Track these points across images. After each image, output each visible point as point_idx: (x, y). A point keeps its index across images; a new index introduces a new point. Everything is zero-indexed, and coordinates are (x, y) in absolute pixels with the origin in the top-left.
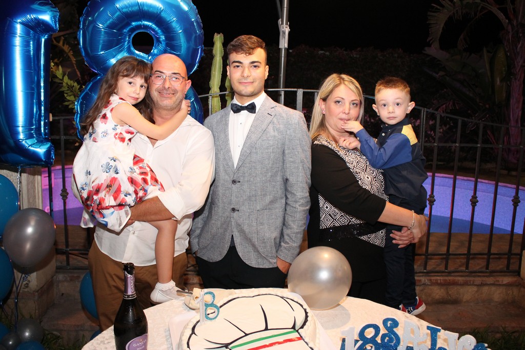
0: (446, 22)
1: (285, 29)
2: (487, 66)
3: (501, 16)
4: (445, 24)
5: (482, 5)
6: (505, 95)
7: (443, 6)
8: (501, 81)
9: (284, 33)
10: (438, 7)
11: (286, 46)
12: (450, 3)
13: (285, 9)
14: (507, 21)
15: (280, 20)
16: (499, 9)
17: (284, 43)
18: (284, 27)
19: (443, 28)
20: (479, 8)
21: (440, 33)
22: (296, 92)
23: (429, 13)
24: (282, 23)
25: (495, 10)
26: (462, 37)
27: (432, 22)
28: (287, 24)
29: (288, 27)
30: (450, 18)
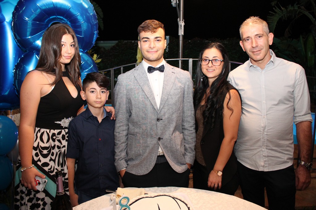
0: (278, 21)
1: (182, 23)
2: (303, 46)
3: (311, 16)
4: (277, 23)
5: (299, 11)
6: (313, 62)
7: (276, 12)
8: (311, 54)
9: (181, 26)
10: (273, 13)
11: (183, 33)
12: (280, 10)
13: (182, 12)
14: (314, 19)
15: (179, 19)
16: (309, 13)
17: (181, 32)
18: (181, 22)
19: (276, 25)
20: (297, 13)
21: (274, 28)
22: (188, 60)
23: (268, 17)
24: (180, 20)
25: (307, 13)
26: (287, 30)
27: (270, 22)
28: (183, 21)
29: (184, 23)
30: (280, 19)
